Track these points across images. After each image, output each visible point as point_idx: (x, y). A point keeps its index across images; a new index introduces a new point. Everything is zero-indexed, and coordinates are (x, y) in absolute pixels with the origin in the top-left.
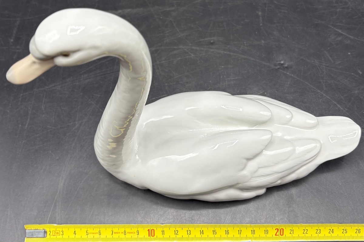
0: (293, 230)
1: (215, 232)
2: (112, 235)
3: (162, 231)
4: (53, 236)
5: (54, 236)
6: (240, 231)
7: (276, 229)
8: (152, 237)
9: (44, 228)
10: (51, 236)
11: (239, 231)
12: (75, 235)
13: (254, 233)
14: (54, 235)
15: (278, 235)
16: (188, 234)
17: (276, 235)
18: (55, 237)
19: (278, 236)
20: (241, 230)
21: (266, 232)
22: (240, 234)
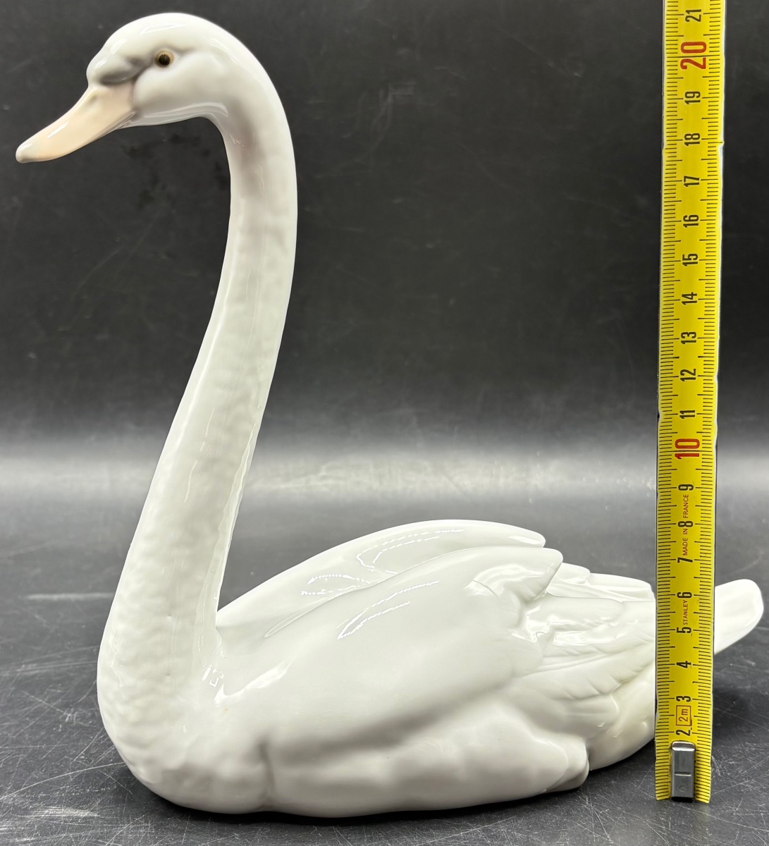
0: (688, 12)
1: (690, 259)
2: (691, 561)
3: (682, 417)
4: (691, 725)
5: (691, 722)
6: (688, 181)
7: (685, 67)
8: (701, 445)
9: (668, 747)
10: (691, 732)
11: (686, 185)
12: (690, 664)
13: (697, 136)
14: (688, 723)
15: (704, 60)
16: (695, 341)
17: (704, 67)
18: (695, 720)
19: (707, 58)
20: (685, 177)
21: (695, 99)
22: (698, 179)
